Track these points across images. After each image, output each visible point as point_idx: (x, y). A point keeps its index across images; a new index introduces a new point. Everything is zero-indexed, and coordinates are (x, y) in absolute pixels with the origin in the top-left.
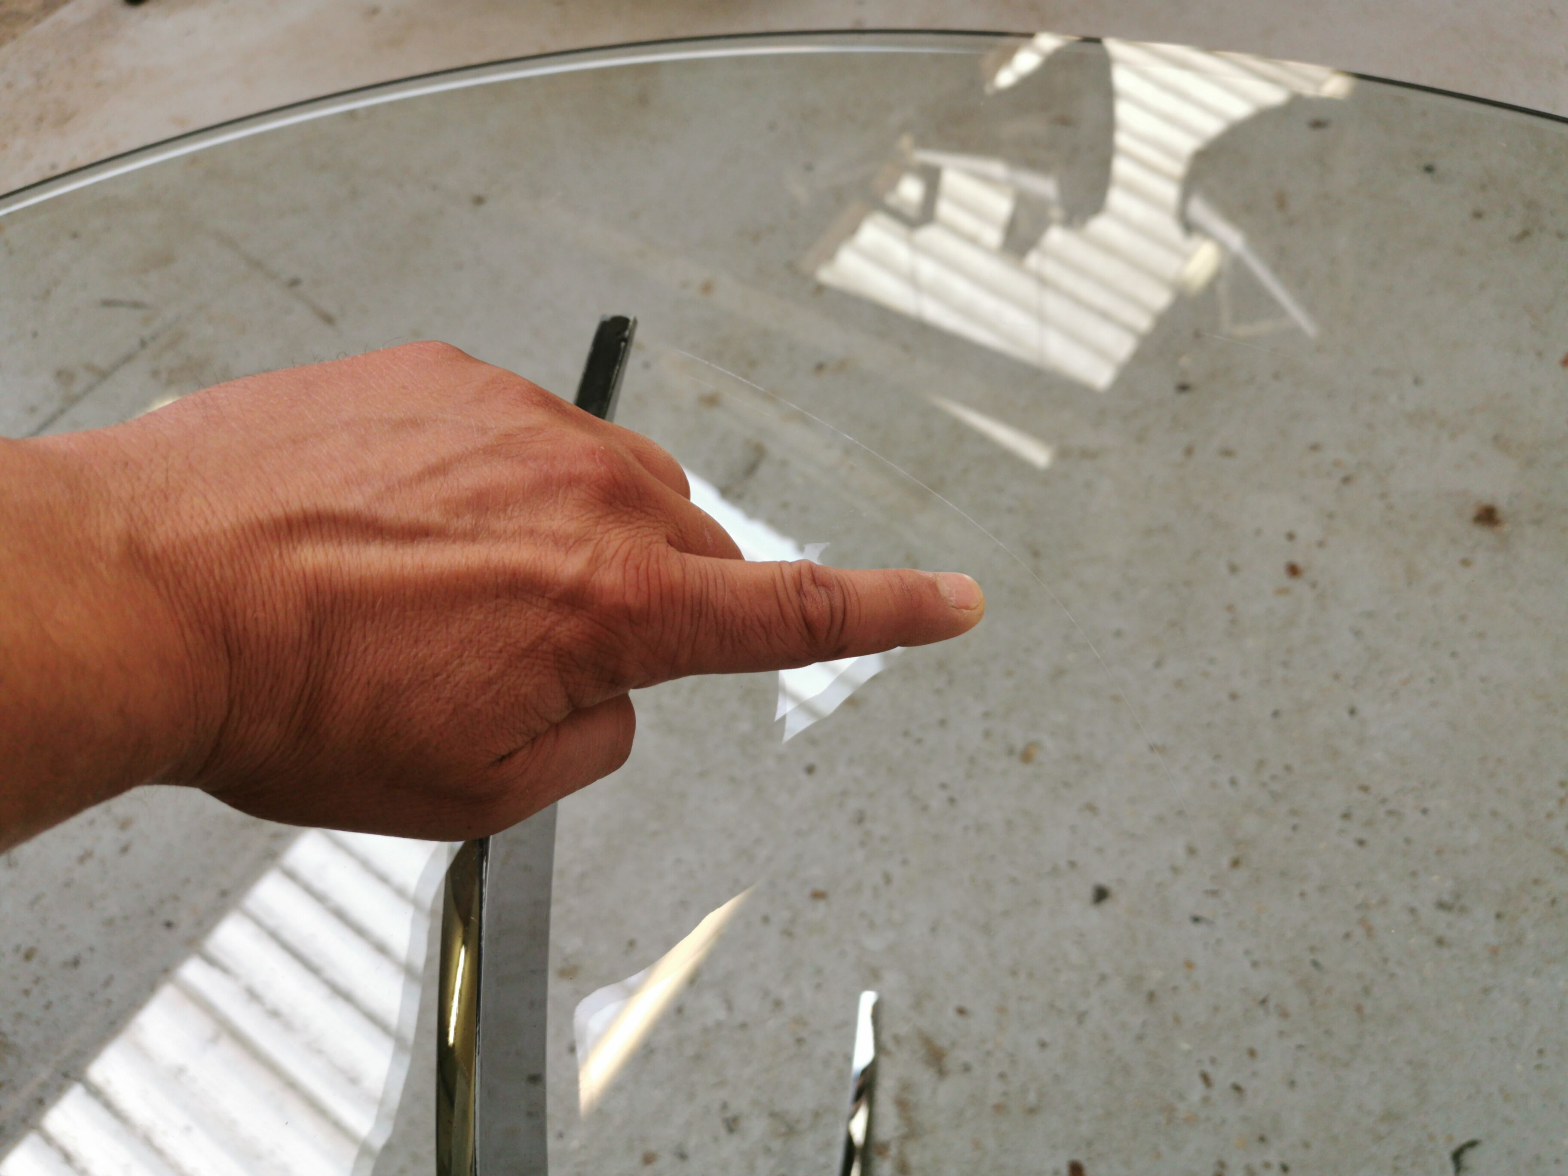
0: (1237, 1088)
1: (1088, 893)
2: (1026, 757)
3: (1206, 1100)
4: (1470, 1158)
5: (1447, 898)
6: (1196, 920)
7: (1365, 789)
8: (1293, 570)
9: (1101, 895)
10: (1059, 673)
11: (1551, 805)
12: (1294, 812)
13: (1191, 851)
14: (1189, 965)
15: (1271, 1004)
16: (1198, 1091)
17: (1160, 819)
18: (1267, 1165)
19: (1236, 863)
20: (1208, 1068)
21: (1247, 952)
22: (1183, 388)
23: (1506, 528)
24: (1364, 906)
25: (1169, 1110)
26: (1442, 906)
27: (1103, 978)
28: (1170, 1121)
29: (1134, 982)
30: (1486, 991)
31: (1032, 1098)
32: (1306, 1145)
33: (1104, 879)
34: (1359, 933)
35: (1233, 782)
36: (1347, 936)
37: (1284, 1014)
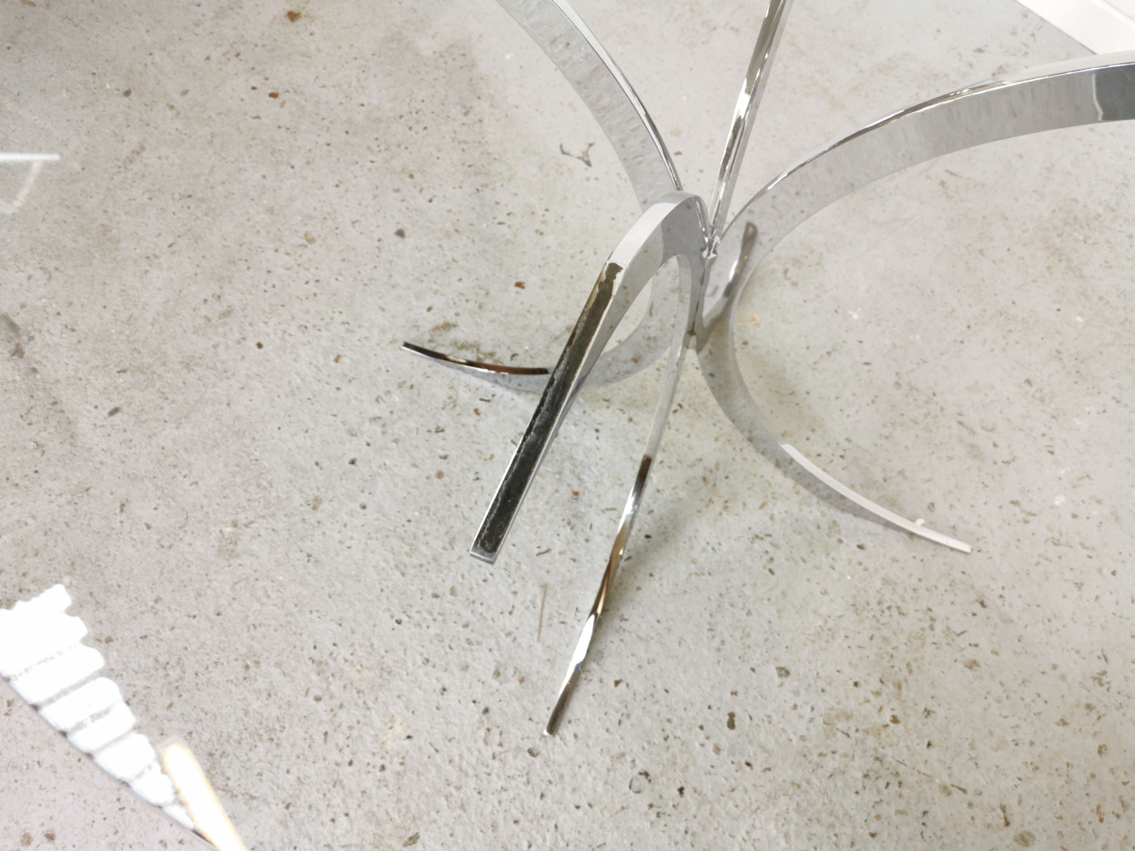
0: (509, 214)
1: (397, 239)
2: (311, 241)
3: (509, 227)
4: (566, 149)
5: (464, 111)
6: (431, 201)
7: (401, 117)
8: (274, 95)
9: (400, 233)
10: (270, 211)
11: (441, 60)
12: (399, 146)
13: (397, 191)
14: (450, 211)
15: (480, 188)
16: (504, 228)
17: (375, 197)
18: (544, 215)
19: (411, 176)
20: (497, 221)
21: (454, 188)
22: (127, 93)
23: (303, 13)
24: (453, 140)
25: (508, 242)
26: (466, 114)
27: (440, 246)
28: (512, 243)
29: (448, 235)
30: (507, 116)
31: (481, 292)
32: (541, 199)
33: (394, 229)
34: (464, 146)
35: (372, 162)
36: (463, 150)
37: (486, 185)
